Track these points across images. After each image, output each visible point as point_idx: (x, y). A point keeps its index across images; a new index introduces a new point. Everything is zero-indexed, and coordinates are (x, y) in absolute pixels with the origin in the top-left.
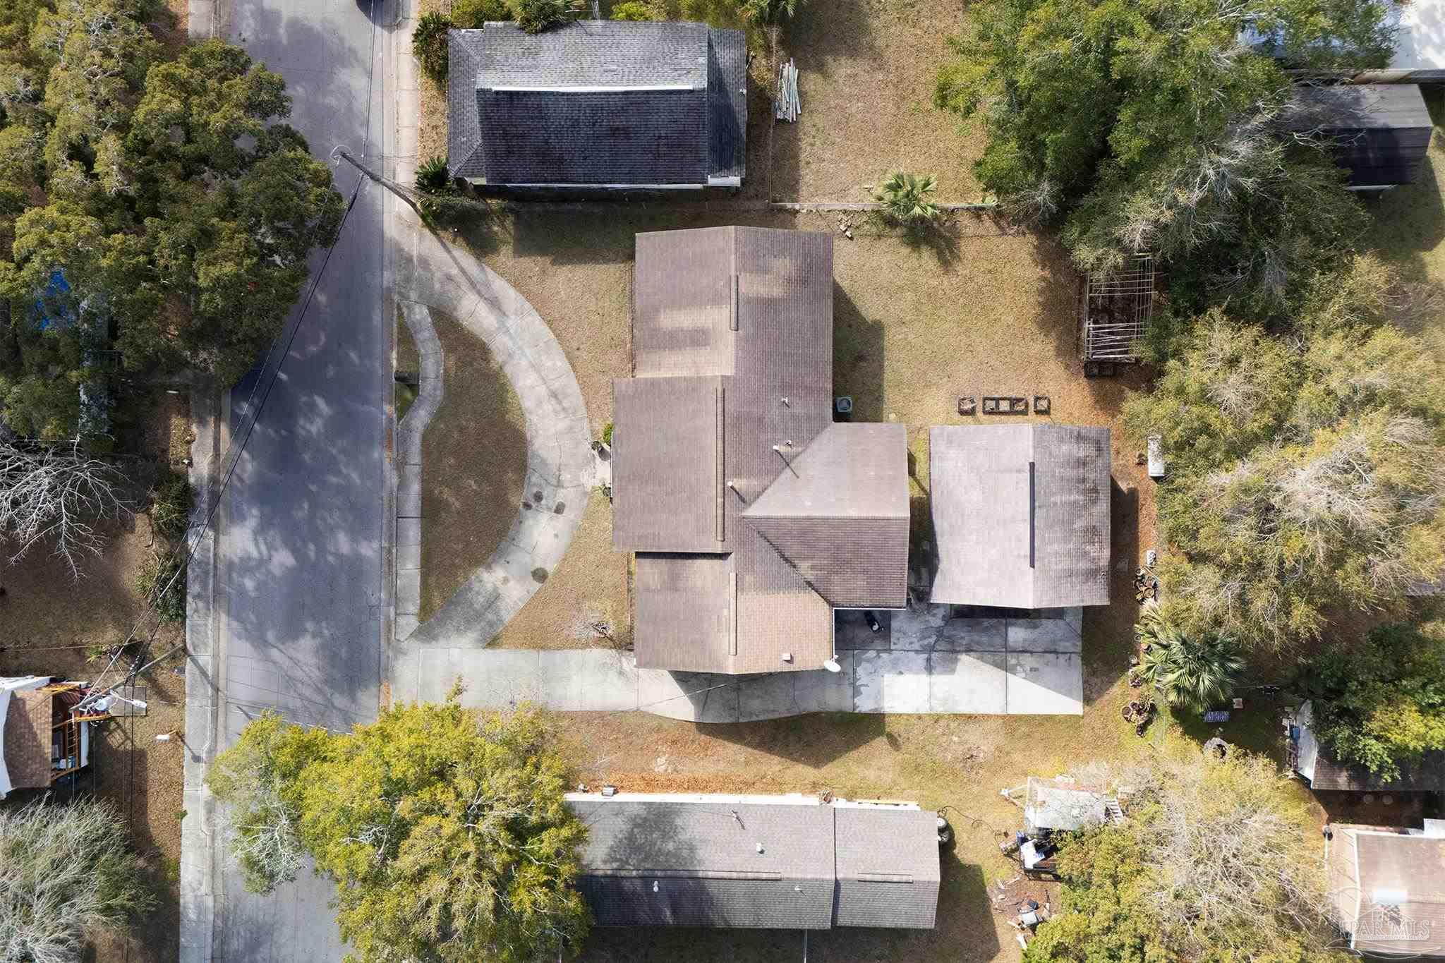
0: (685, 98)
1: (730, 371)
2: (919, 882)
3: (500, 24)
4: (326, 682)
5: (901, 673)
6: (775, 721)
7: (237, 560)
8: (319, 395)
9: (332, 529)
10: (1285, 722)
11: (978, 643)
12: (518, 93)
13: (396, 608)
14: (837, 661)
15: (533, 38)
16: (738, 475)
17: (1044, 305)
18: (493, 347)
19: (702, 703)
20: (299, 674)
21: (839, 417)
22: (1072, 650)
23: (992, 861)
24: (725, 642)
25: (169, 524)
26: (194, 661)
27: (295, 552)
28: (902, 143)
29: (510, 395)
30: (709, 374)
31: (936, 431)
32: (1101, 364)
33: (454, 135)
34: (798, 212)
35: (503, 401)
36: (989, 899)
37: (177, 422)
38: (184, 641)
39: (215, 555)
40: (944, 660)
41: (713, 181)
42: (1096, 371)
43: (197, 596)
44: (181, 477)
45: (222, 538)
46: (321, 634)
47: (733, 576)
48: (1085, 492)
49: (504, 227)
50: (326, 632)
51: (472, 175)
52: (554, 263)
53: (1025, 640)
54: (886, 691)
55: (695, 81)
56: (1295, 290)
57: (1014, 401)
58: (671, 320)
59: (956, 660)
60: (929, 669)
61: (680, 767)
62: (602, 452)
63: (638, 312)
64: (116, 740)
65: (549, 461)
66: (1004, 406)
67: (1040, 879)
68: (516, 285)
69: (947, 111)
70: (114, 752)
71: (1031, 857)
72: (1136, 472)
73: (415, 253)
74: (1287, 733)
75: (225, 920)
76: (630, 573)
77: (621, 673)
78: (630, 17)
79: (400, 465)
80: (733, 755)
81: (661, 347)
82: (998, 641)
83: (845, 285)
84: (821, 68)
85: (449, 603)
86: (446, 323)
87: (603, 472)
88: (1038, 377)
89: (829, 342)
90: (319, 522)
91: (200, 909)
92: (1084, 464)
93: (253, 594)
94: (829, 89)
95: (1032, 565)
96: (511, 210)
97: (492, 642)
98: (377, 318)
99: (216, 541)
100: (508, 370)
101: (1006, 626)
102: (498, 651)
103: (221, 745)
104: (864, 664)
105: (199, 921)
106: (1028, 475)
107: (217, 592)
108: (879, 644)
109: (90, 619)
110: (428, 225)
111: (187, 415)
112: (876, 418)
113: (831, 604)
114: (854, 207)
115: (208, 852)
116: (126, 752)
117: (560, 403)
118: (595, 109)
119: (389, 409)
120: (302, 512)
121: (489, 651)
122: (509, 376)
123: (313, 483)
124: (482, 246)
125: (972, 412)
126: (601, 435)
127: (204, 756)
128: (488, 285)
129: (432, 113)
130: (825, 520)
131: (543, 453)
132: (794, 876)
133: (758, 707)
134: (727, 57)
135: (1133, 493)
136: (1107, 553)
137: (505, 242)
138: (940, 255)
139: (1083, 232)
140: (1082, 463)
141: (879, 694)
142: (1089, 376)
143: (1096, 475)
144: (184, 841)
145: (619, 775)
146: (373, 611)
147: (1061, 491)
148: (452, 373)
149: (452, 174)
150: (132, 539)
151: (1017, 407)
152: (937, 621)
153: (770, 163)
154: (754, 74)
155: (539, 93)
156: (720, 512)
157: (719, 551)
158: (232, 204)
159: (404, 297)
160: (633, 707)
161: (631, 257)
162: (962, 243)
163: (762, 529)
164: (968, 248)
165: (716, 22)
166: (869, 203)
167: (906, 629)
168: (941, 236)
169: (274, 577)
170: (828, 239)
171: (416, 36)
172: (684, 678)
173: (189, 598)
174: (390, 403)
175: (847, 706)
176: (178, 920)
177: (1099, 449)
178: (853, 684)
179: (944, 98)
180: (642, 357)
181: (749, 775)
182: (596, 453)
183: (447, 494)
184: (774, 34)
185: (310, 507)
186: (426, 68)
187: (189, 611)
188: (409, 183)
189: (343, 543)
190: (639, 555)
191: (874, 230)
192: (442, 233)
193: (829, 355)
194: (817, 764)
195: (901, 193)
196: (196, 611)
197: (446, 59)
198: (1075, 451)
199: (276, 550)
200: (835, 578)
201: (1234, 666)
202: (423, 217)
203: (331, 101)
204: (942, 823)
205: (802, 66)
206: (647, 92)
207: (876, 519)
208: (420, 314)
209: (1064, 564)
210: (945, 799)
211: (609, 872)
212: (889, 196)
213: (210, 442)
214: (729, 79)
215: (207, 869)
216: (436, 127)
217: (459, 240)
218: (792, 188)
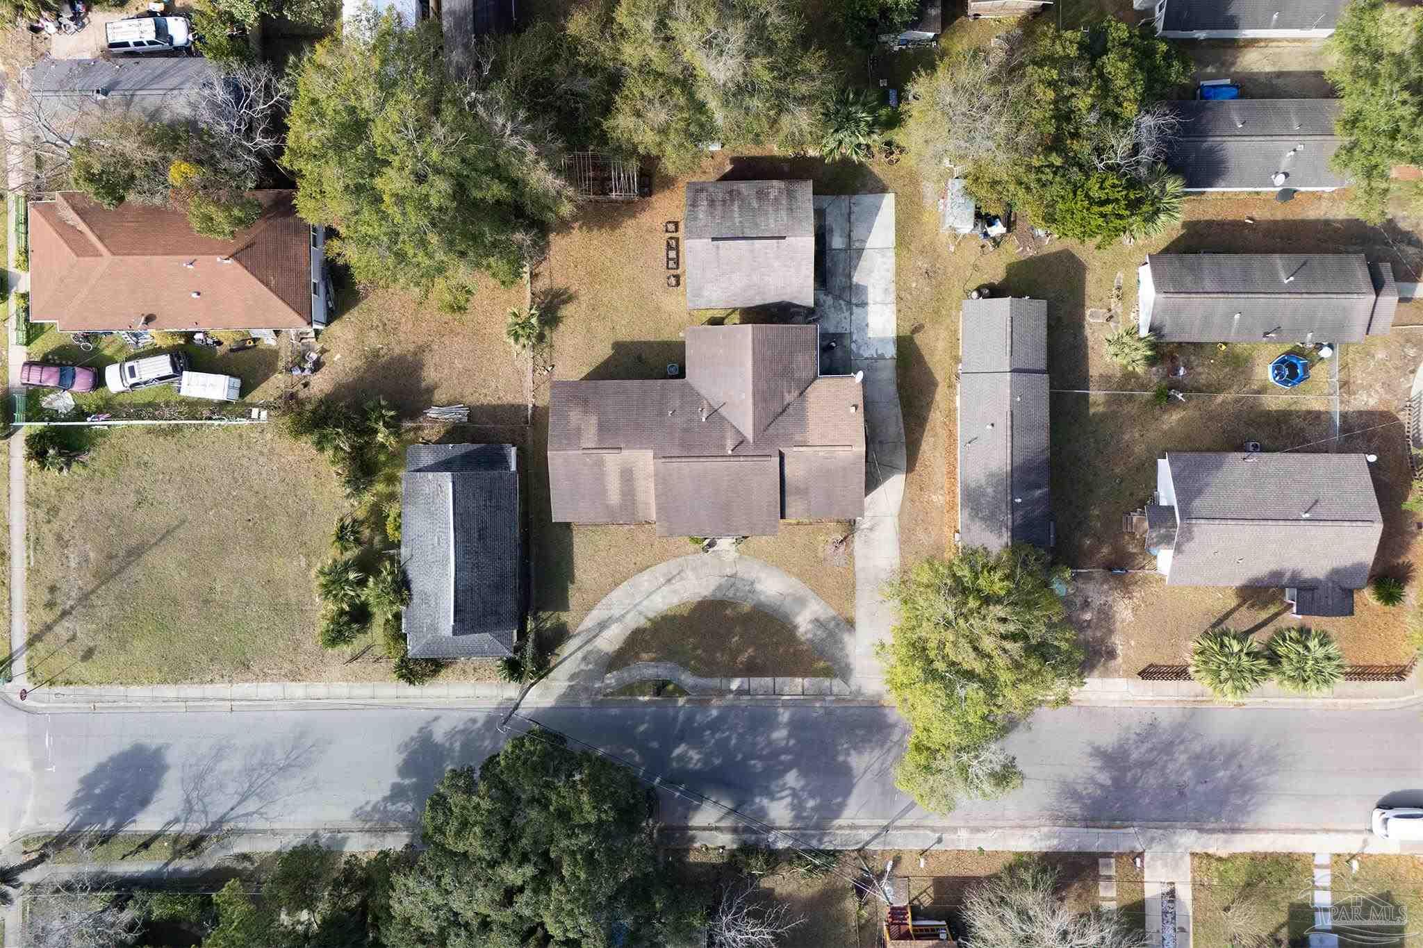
0: (459, 488)
1: (650, 454)
2: (1011, 313)
3: (403, 620)
4: (882, 746)
5: (867, 325)
6: (904, 416)
7: (794, 813)
8: (672, 752)
9: (770, 743)
10: (896, 48)
11: (844, 270)
12: (455, 607)
13: (827, 695)
14: (855, 373)
15: (414, 597)
16: (723, 447)
17: (600, 227)
18: (635, 626)
19: (892, 469)
20: (876, 766)
21: (681, 374)
22: (847, 202)
23: (1003, 256)
24: (842, 453)
25: (767, 862)
26: (867, 843)
27: (788, 768)
28: (484, 331)
29: (669, 613)
30: (652, 468)
31: (690, 305)
32: (641, 186)
33: (483, 653)
34: (534, 405)
35: (674, 617)
36: (1030, 258)
37: (693, 858)
38: (853, 851)
39: (790, 829)
40: (857, 294)
41: (513, 468)
42: (646, 189)
43: (820, 841)
44: (733, 854)
45: (777, 825)
46: (847, 749)
47: (795, 449)
48: (732, 200)
49: (547, 619)
50: (845, 746)
51: (511, 640)
52: (573, 582)
53: (841, 236)
54: (881, 335)
55: (446, 481)
56: (590, 71)
57: (669, 248)
58: (614, 495)
59: (858, 286)
60: (863, 304)
61: (940, 485)
62: (711, 545)
63: (609, 520)
64: (926, 901)
65: (717, 584)
66: (672, 254)
67: (1015, 221)
68: (589, 609)
69: (468, 306)
70: (935, 902)
71: (998, 229)
72: (719, 159)
73: (567, 684)
74: (904, 47)
75: (1058, 818)
76: (798, 524)
77: (871, 529)
78: (398, 528)
79: (722, 693)
80: (930, 447)
81: (634, 502)
82: (842, 255)
83: (586, 370)
84: (430, 390)
85: (822, 655)
86: (617, 660)
87: (725, 544)
88: (651, 231)
89: (628, 383)
90: (764, 753)
91: (1049, 837)
92: (713, 201)
93: (818, 801)
94: (445, 384)
95: (784, 238)
96: (535, 613)
97: (850, 624)
98: (614, 711)
99: (780, 828)
100: (651, 615)
101: (832, 250)
102: (857, 620)
103: (929, 822)
104: (861, 352)
105: (1059, 837)
106: (720, 243)
107: (818, 827)
108: (847, 342)
109: (838, 920)
110: (546, 674)
111: (687, 851)
112: (682, 345)
113: (816, 378)
114: (530, 364)
115: (1008, 832)
116: (936, 892)
117: (674, 577)
118: (467, 552)
119: (681, 701)
120: (758, 765)
121: (857, 625)
122: (655, 614)
123: (736, 757)
124: (560, 635)
125: (677, 277)
126: (697, 546)
127: (937, 835)
128: (588, 630)
129: (465, 672)
130: (754, 385)
131: (712, 588)
132: (1008, 402)
133: (894, 426)
134: (427, 458)
135: (734, 160)
136: (775, 183)
137: (558, 618)
138: (565, 302)
139: (551, 210)
140: (712, 203)
141: (883, 341)
142: (650, 194)
143: (720, 191)
144: (1000, 849)
145: (946, 529)
146: (829, 712)
147: (732, 218)
148: (654, 655)
149: (511, 655)
150: (778, 890)
151: (673, 246)
152: (829, 300)
153: (499, 426)
154: (435, 438)
155: (455, 592)
156: (749, 459)
157: (778, 459)
158: (539, 801)
159: (598, 691)
160: (896, 520)
161: (567, 526)
162: (555, 287)
163: (762, 428)
164: (560, 283)
165: (399, 466)
166: (527, 353)
167: (835, 322)
168: (551, 302)
169: (807, 785)
170: (555, 385)
171: (411, 682)
172: (871, 483)
173: (822, 847)
174: (676, 701)
175: (891, 364)
176: (1059, 853)
177: (702, 190)
178: (876, 360)
179: (460, 308)
180: (641, 516)
181: (942, 433)
182: (711, 550)
183: (743, 658)
184: (408, 424)
185: (752, 759)
186: (433, 676)
187: (831, 848)
188: (516, 688)
189: (780, 734)
190: (783, 516)
191: (547, 350)
192: (552, 664)
193: (637, 382)
194: (933, 384)
195: (520, 332)
196: (831, 842)
197: (427, 660)
198: (703, 208)
199: (785, 784)
200: (797, 375)
201: (851, 96)
202: (541, 678)
203: (457, 745)
204: (975, 294)
205: (429, 404)
206: (454, 514)
207: (754, 349)
208: (611, 679)
209: (783, 214)
210: (958, 292)
211: (1009, 534)
212: (523, 340)
213: (707, 833)
214: (442, 457)
215: (1019, 832)
216: (475, 669)
217: (556, 651)
218: (517, 409)
